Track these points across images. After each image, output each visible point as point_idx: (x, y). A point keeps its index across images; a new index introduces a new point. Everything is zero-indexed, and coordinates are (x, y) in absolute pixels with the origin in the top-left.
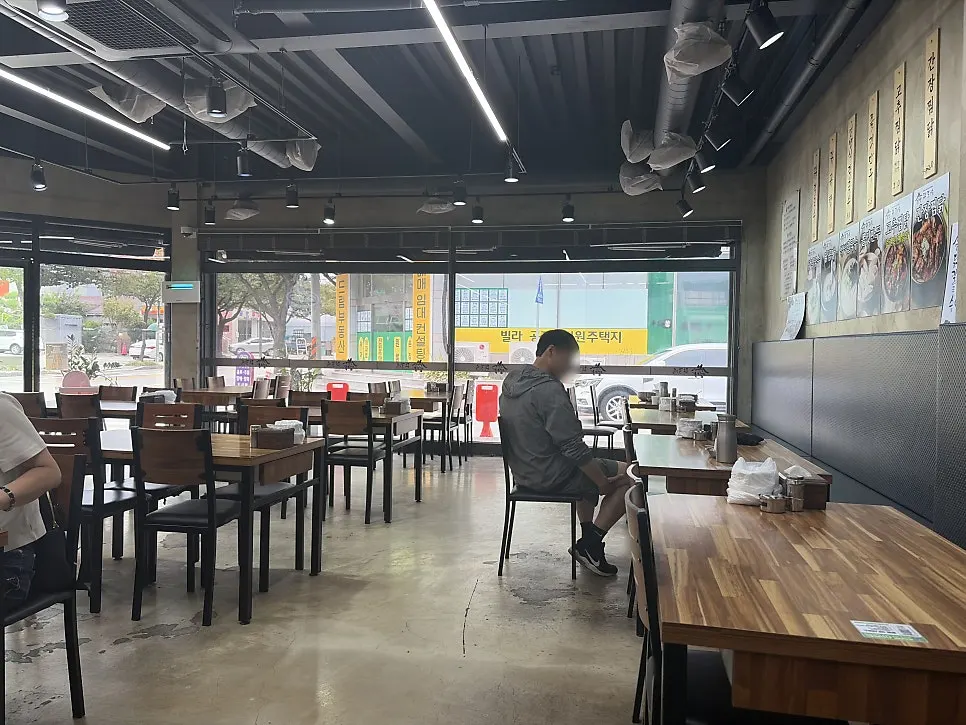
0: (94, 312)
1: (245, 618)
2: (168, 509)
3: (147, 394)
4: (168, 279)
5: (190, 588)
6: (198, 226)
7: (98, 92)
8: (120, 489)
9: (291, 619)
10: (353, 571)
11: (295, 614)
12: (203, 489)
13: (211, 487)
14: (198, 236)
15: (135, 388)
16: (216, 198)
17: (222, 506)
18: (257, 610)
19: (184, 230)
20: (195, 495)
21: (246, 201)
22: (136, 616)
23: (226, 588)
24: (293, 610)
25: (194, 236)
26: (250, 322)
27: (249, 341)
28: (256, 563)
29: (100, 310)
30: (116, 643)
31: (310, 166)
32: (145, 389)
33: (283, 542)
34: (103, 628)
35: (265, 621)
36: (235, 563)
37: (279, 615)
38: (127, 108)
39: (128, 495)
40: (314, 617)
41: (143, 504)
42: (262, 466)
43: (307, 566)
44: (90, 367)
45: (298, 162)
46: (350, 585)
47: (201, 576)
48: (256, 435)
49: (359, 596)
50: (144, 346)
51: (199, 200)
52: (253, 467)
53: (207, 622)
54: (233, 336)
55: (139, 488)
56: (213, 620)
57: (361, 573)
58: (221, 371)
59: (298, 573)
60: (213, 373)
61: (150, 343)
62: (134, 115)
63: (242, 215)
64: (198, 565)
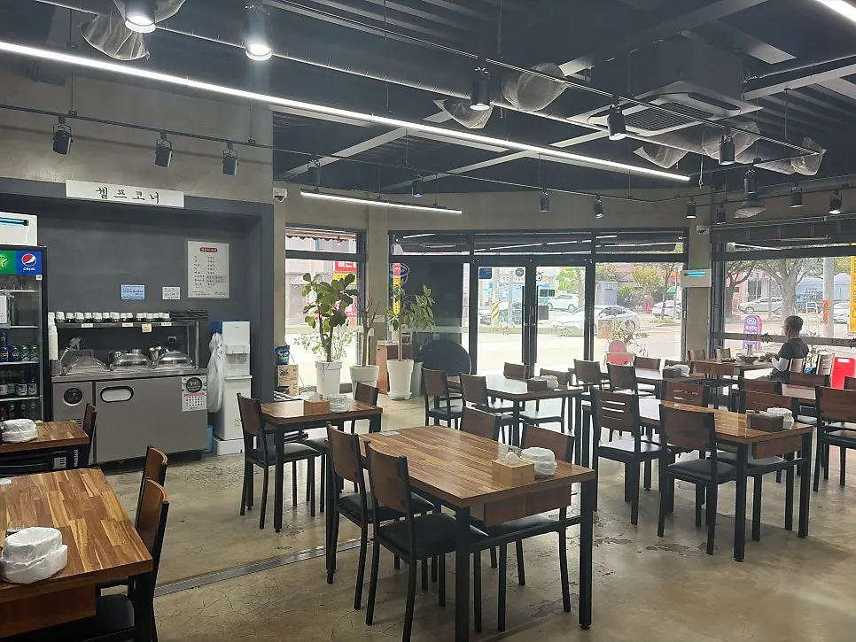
0: (625, 278)
1: (739, 556)
2: (683, 463)
3: (668, 367)
4: (685, 268)
5: (698, 524)
6: (711, 223)
7: (640, 152)
8: (650, 442)
9: (776, 568)
10: (837, 542)
11: (781, 564)
12: (708, 454)
13: (713, 453)
14: (711, 232)
15: (659, 360)
16: (726, 201)
17: (723, 468)
18: (748, 553)
19: (699, 228)
20: (702, 455)
21: (753, 202)
22: (660, 534)
23: (725, 530)
24: (779, 561)
25: (708, 232)
26: (760, 283)
27: (759, 300)
28: (749, 515)
29: (630, 277)
30: (648, 548)
31: (814, 171)
32: (667, 363)
33: (775, 503)
34: (639, 536)
35: (756, 563)
36: (733, 512)
37: (765, 561)
38: (660, 160)
39: (655, 448)
40: (797, 571)
41: (665, 456)
42: (754, 445)
43: (796, 528)
44: (626, 337)
45: (802, 169)
46: (832, 554)
47: (706, 517)
48: (751, 418)
49: (841, 565)
50: (664, 306)
51: (713, 204)
52: (747, 445)
53: (710, 552)
54: (744, 296)
55: (662, 444)
56: (714, 552)
57: (846, 546)
58: (728, 343)
59: (787, 532)
60: (721, 344)
61: (668, 303)
62: (664, 164)
63: (749, 213)
64: (704, 507)
